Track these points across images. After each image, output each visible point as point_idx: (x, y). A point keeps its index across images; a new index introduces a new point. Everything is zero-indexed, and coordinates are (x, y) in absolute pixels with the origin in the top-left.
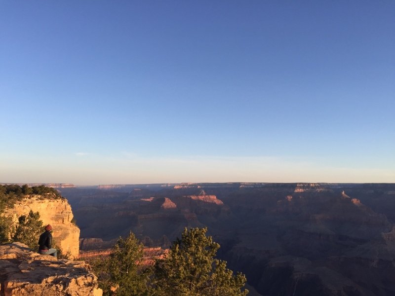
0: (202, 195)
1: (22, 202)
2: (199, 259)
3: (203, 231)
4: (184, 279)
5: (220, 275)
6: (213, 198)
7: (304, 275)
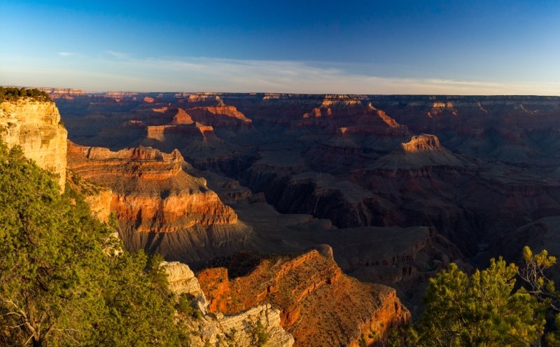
0: (220, 106)
1: (18, 102)
6: (233, 109)
7: (326, 191)
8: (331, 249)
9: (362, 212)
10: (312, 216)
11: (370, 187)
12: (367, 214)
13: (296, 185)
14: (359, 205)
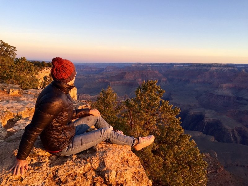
0: (149, 70)
1: (43, 71)
2: (153, 97)
3: (155, 82)
4: (144, 108)
5: (165, 107)
6: (157, 72)
7: (211, 120)
8: (216, 153)
9: (234, 135)
10: (202, 133)
11: (241, 121)
12: (237, 137)
13: (192, 115)
14: (233, 131)
